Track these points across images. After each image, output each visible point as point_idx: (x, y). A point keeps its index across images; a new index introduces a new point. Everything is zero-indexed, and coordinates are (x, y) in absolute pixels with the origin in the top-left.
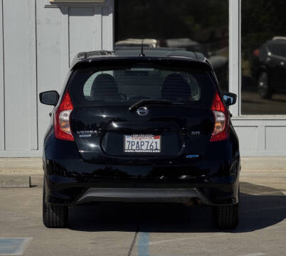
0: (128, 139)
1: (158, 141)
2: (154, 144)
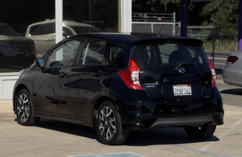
0: (175, 87)
1: (190, 88)
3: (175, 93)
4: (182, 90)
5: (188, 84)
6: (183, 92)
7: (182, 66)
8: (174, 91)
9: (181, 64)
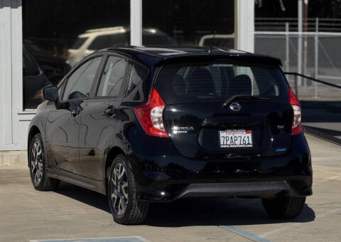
0: (222, 134)
1: (250, 135)
2: (246, 139)
3: (222, 143)
4: (236, 138)
5: (247, 129)
6: (238, 142)
7: (236, 100)
8: (222, 139)
9: (234, 97)
